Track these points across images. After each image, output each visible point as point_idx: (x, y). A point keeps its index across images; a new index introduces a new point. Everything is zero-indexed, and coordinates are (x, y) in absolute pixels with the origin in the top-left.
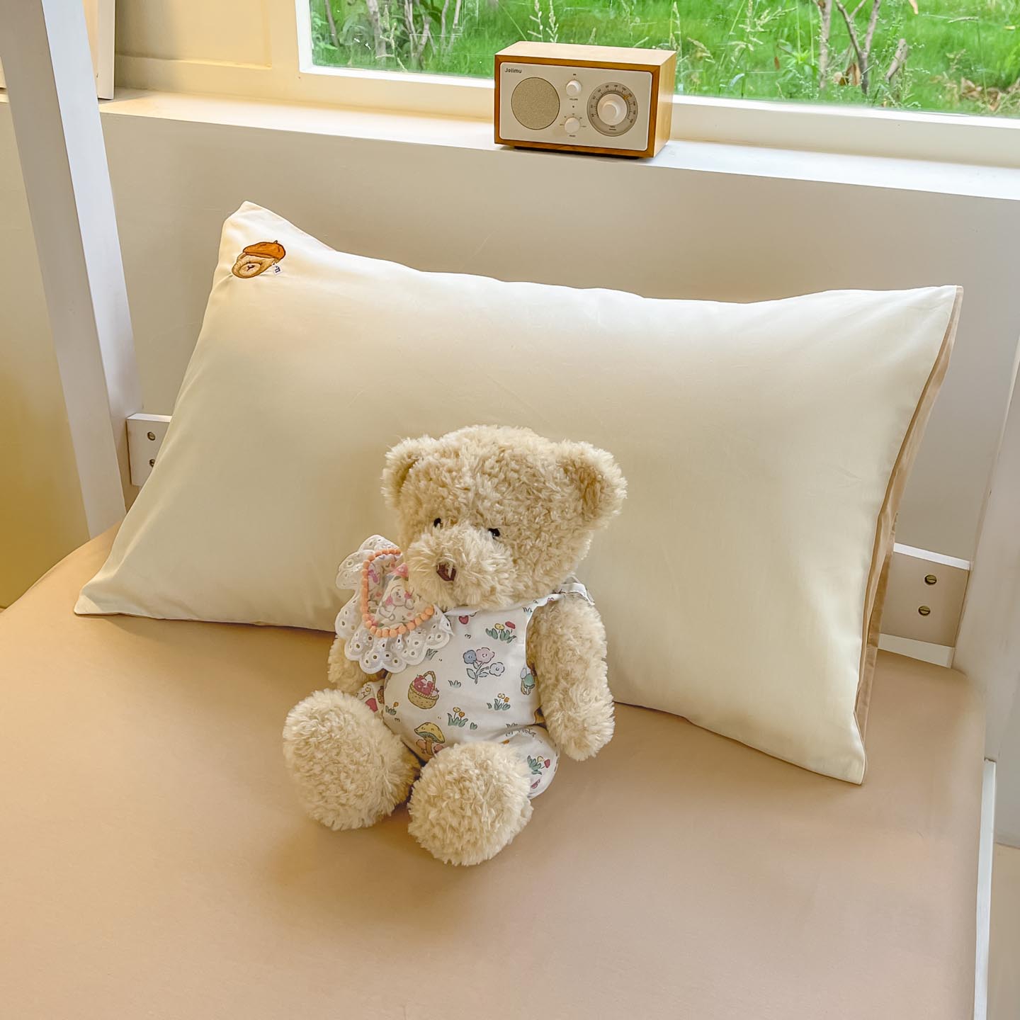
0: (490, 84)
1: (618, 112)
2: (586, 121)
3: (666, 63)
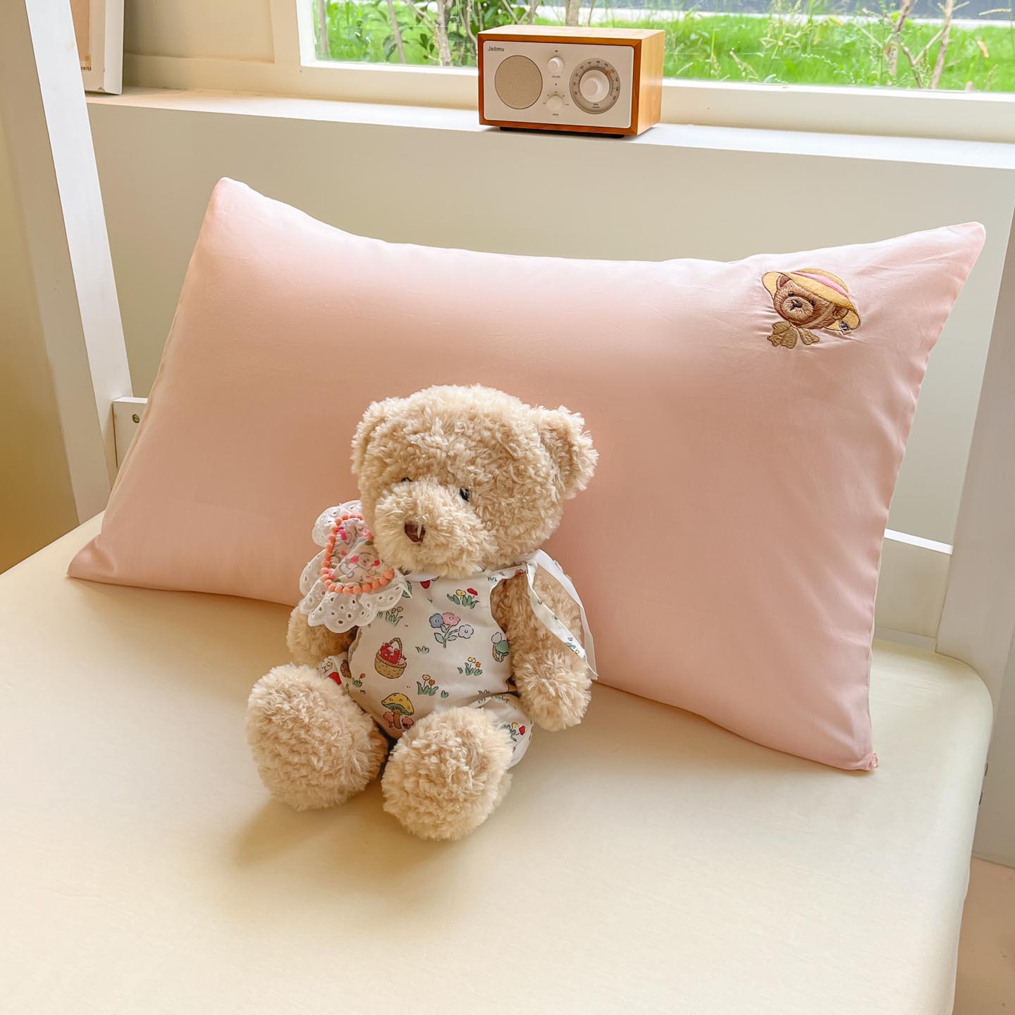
1: (598, 87)
2: (569, 99)
3: (651, 38)
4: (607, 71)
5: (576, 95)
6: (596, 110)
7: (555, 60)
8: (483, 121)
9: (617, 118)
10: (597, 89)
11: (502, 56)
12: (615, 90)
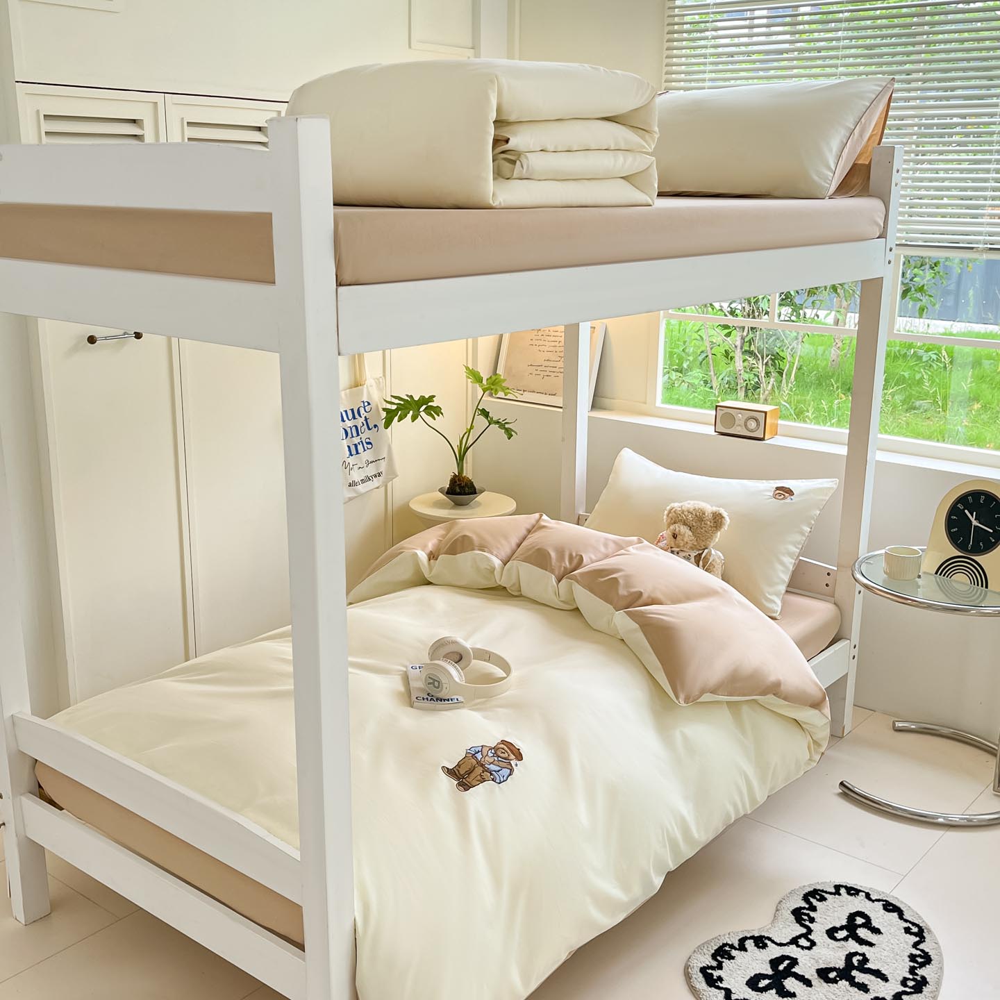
0: (714, 412)
1: (753, 424)
2: (744, 427)
3: (771, 411)
4: (756, 420)
5: (746, 426)
6: (752, 431)
7: (739, 415)
8: (715, 432)
9: (759, 434)
11: (723, 412)
12: (758, 424)
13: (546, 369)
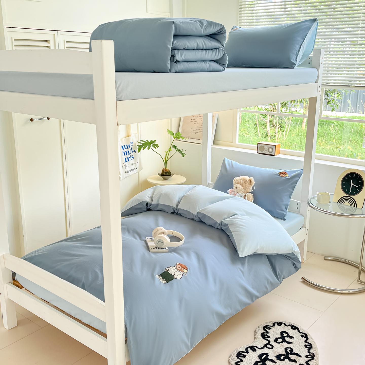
0: (257, 146)
3: (277, 145)
4: (272, 148)
5: (268, 150)
6: (270, 152)
7: (266, 147)
8: (257, 153)
9: (273, 154)
10: (271, 150)
11: (260, 146)
12: (273, 150)
13: (196, 130)
